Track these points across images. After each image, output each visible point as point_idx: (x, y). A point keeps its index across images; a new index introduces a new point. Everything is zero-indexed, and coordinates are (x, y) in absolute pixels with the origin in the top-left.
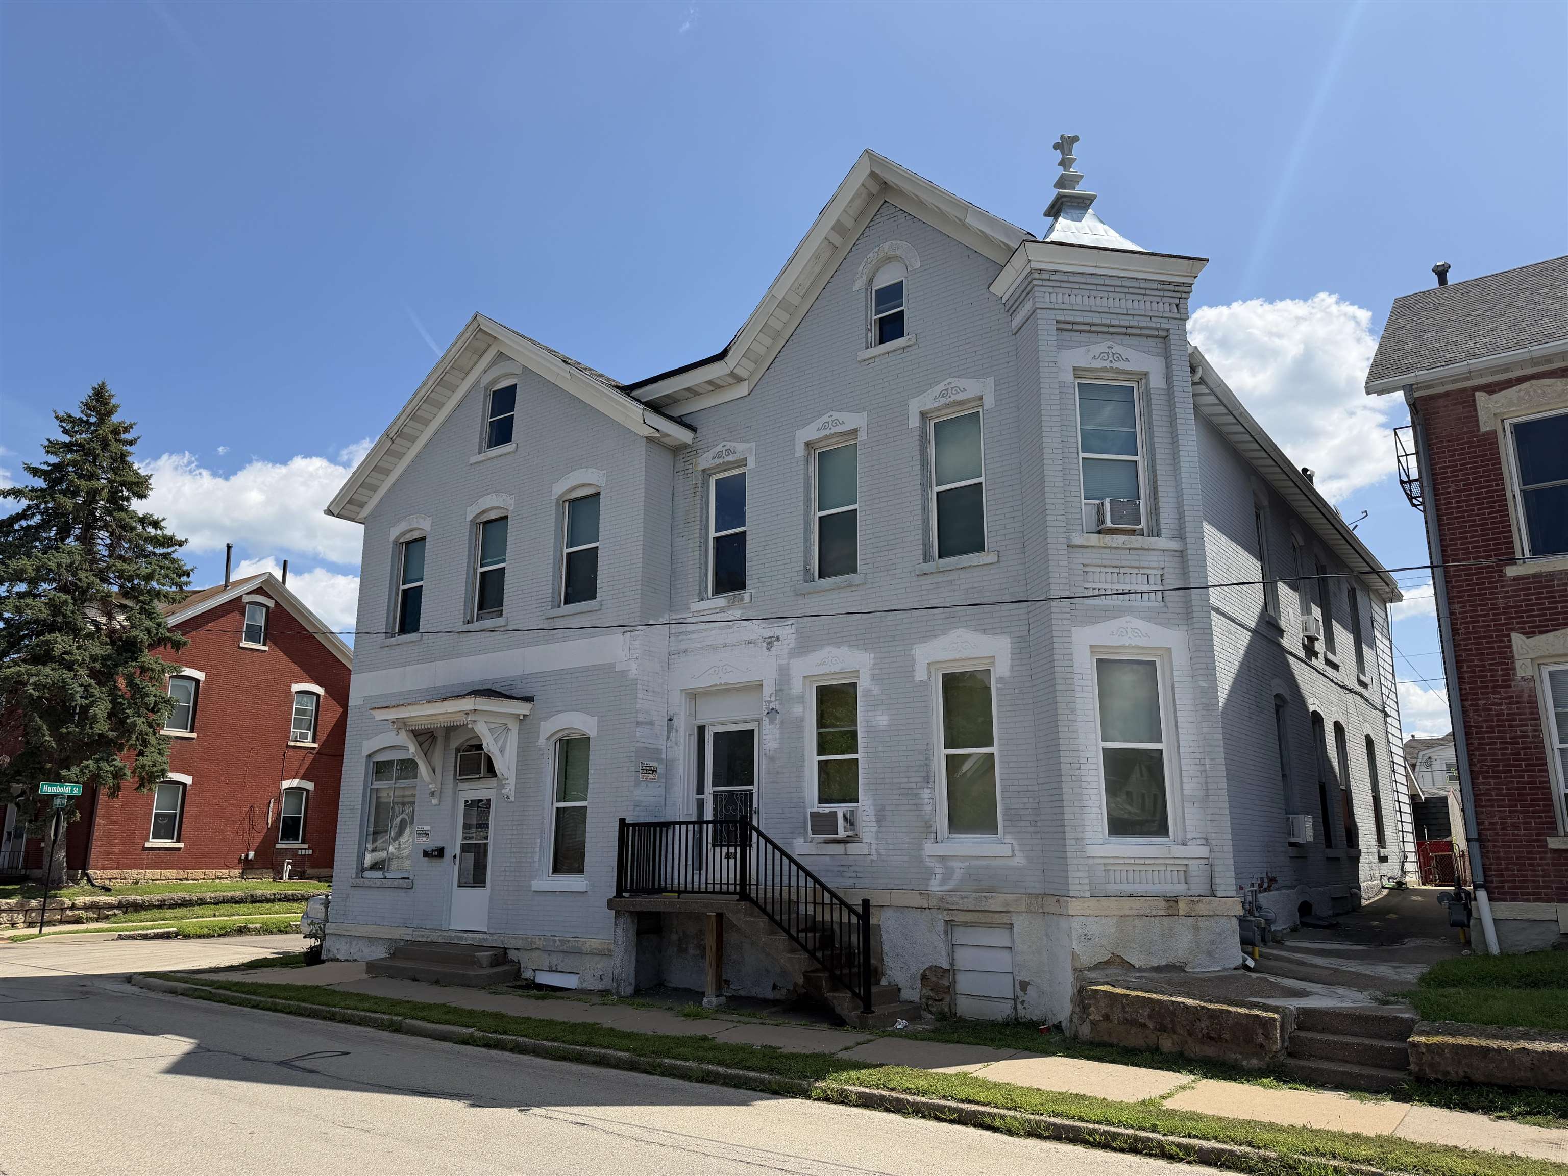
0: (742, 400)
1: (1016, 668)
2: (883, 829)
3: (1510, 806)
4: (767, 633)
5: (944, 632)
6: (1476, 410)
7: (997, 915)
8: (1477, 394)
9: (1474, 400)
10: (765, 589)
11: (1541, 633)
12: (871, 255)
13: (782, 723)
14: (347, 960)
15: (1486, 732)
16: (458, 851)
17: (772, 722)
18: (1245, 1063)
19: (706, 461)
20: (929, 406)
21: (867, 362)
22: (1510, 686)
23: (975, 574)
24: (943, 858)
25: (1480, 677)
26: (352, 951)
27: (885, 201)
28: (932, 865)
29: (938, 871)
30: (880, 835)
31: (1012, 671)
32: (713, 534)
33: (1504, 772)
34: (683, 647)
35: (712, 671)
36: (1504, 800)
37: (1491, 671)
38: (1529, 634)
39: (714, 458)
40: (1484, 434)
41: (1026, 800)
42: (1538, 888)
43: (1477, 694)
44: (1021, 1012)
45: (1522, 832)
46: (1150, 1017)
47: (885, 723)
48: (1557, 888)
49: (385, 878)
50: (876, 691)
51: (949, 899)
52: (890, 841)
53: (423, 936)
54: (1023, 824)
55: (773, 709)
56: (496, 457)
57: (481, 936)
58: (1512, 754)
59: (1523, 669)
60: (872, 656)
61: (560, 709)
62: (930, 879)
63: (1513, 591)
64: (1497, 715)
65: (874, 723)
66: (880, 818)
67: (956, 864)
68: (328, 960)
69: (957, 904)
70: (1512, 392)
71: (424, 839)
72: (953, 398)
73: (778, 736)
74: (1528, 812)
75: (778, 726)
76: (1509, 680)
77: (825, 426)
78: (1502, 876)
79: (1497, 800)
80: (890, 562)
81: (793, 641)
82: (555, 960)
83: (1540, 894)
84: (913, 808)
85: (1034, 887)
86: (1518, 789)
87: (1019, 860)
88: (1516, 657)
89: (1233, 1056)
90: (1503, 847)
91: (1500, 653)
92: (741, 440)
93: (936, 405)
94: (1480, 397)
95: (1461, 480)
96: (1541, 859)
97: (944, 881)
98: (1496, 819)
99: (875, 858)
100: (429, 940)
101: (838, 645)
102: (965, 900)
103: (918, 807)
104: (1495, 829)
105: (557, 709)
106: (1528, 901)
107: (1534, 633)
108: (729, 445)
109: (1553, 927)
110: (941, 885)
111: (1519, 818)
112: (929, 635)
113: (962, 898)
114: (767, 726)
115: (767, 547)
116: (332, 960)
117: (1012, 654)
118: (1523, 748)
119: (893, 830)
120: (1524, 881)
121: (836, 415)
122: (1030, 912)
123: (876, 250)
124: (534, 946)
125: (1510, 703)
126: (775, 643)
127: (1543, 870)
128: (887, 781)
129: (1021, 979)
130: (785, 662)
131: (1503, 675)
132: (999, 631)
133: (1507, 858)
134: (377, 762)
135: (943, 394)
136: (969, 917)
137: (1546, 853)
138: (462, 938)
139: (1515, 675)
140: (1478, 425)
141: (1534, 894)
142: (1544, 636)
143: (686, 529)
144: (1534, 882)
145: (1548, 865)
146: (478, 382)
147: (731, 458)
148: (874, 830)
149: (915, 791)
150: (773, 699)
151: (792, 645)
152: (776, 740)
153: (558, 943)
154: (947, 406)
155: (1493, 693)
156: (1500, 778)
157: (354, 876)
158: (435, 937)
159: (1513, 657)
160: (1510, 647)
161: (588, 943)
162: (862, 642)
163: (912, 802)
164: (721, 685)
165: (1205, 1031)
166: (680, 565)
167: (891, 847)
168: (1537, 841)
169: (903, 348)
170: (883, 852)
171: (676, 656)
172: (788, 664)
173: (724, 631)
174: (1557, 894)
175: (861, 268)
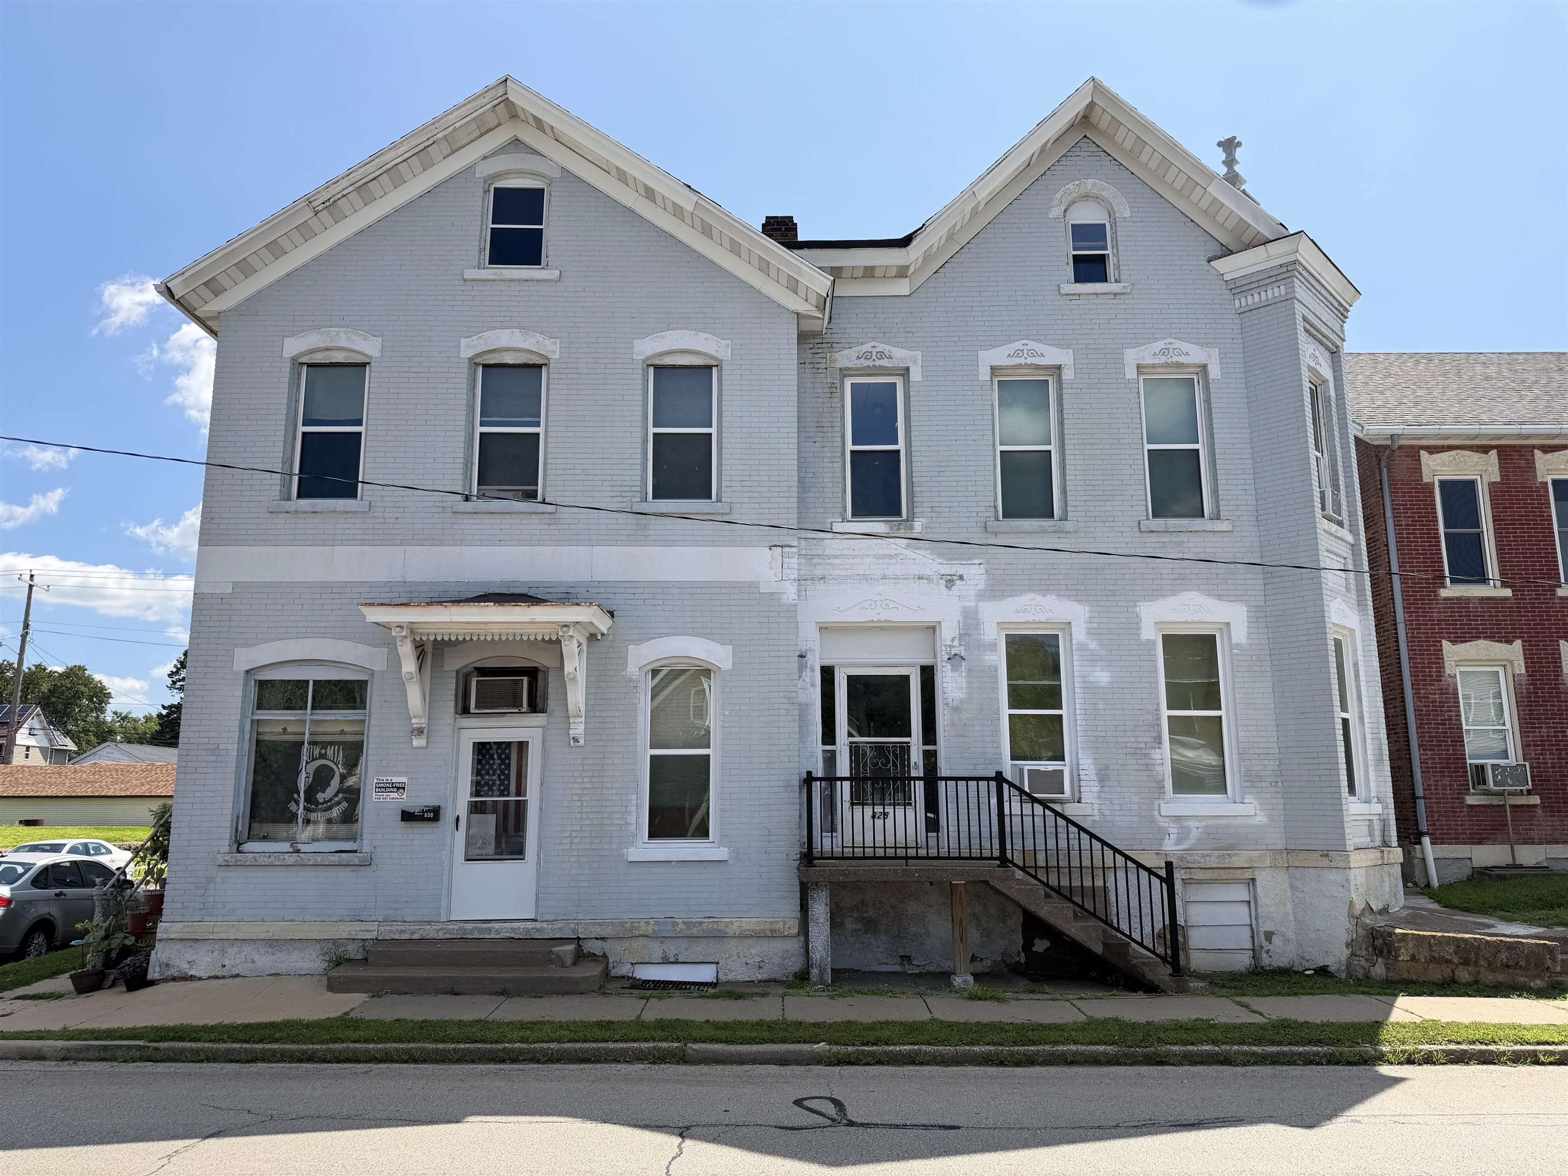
0: (899, 300)
1: (1252, 636)
2: (1107, 789)
3: (1441, 772)
4: (946, 570)
5: (1174, 592)
6: (1420, 464)
7: (1239, 871)
8: (1421, 452)
9: (1419, 456)
10: (941, 520)
11: (1462, 642)
12: (1070, 186)
13: (969, 670)
14: (216, 977)
15: (1425, 715)
16: (462, 810)
17: (954, 669)
18: (1532, 984)
19: (846, 358)
20: (1149, 361)
21: (1071, 298)
22: (1441, 681)
23: (1206, 540)
24: (1178, 818)
25: (1421, 672)
26: (227, 963)
27: (1085, 136)
28: (1166, 825)
29: (1173, 830)
30: (1103, 795)
31: (1248, 639)
32: (850, 447)
33: (1437, 746)
34: (819, 572)
35: (866, 604)
36: (1436, 768)
37: (1429, 667)
38: (1454, 642)
39: (858, 358)
40: (1425, 484)
41: (1266, 762)
42: (1457, 834)
43: (1419, 685)
44: (1266, 961)
45: (1448, 792)
46: (1456, 953)
47: (1106, 679)
48: (1470, 834)
49: (298, 851)
50: (1093, 645)
51: (1189, 858)
52: (1115, 802)
53: (401, 932)
54: (1263, 784)
55: (955, 655)
56: (519, 280)
57: (529, 925)
58: (1442, 733)
59: (1450, 668)
60: (1087, 608)
61: (665, 631)
62: (1163, 839)
63: (1444, 608)
64: (1433, 702)
65: (1092, 679)
66: (1103, 777)
67: (1193, 824)
68: (165, 980)
69: (1199, 862)
70: (1445, 456)
71: (395, 795)
72: (1175, 359)
73: (964, 685)
74: (1452, 777)
75: (964, 674)
76: (1440, 676)
77: (1017, 353)
78: (1435, 825)
79: (1432, 767)
80: (1107, 514)
81: (982, 582)
82: (672, 949)
83: (1458, 838)
84: (1142, 767)
85: (1275, 844)
86: (1446, 759)
87: (1261, 818)
88: (1445, 659)
89: (1522, 979)
90: (1436, 803)
91: (1435, 654)
92: (899, 345)
93: (1156, 362)
94: (1424, 454)
95: (1410, 517)
96: (1460, 812)
97: (1179, 841)
98: (1432, 782)
99: (1097, 818)
100: (416, 936)
101: (1044, 592)
102: (1208, 858)
103: (1149, 767)
104: (1430, 789)
105: (657, 631)
106: (1451, 844)
107: (1456, 641)
108: (881, 347)
109: (1468, 863)
110: (1176, 845)
111: (1446, 781)
112: (1157, 593)
113: (1204, 856)
114: (950, 674)
115: (942, 474)
116: (174, 979)
117: (1249, 622)
118: (1450, 728)
119: (1119, 789)
120: (1449, 829)
121: (1033, 345)
122: (1275, 867)
123: (1077, 182)
124: (637, 933)
125: (1441, 694)
126: (958, 582)
127: (1462, 820)
128: (1111, 739)
129: (1266, 929)
130: (973, 604)
131: (1437, 672)
132: (1234, 598)
133: (1438, 812)
134: (260, 681)
135: (1164, 352)
136: (1209, 875)
137: (1463, 807)
138: (489, 930)
139: (1444, 672)
140: (1421, 476)
141: (1455, 838)
142: (1463, 645)
143: (821, 434)
144: (1456, 829)
145: (1464, 816)
146: (471, 168)
147: (884, 363)
148: (1096, 789)
149: (1144, 751)
150: (956, 643)
151: (979, 587)
152: (961, 689)
153: (681, 926)
154: (1167, 365)
155: (1431, 685)
156: (1434, 750)
157: (227, 849)
158: (430, 932)
159: (1443, 659)
160: (1441, 650)
161: (736, 925)
162: (1074, 593)
163: (1140, 762)
164: (880, 621)
165: (1505, 960)
166: (811, 475)
167: (1117, 807)
168: (1458, 798)
169: (1115, 294)
170: (1108, 813)
171: (809, 582)
172: (977, 607)
173: (881, 561)
174: (1469, 839)
175: (1058, 196)
